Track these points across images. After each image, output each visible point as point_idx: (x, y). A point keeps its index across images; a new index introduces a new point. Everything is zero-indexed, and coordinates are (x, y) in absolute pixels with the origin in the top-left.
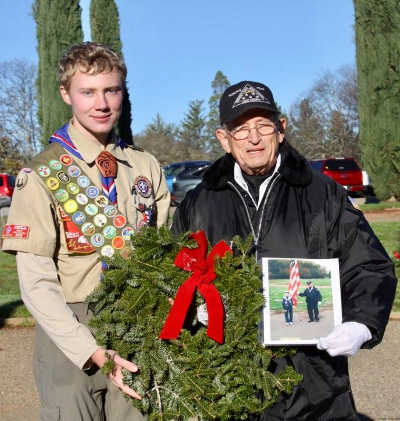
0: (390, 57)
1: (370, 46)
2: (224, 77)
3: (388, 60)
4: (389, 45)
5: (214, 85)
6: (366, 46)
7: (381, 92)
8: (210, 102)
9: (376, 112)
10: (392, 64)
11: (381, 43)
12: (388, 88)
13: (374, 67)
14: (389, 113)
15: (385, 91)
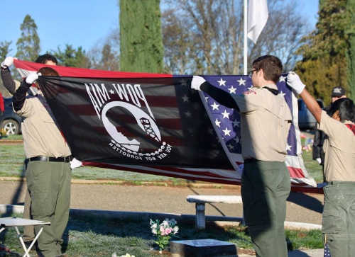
0: (145, 19)
1: (130, 9)
2: (33, 21)
3: (144, 21)
4: (146, 9)
5: (23, 27)
6: (127, 9)
7: (137, 46)
8: (18, 43)
9: (133, 62)
10: (147, 25)
11: (139, 8)
12: (143, 43)
13: (133, 26)
14: (143, 63)
15: (140, 45)
